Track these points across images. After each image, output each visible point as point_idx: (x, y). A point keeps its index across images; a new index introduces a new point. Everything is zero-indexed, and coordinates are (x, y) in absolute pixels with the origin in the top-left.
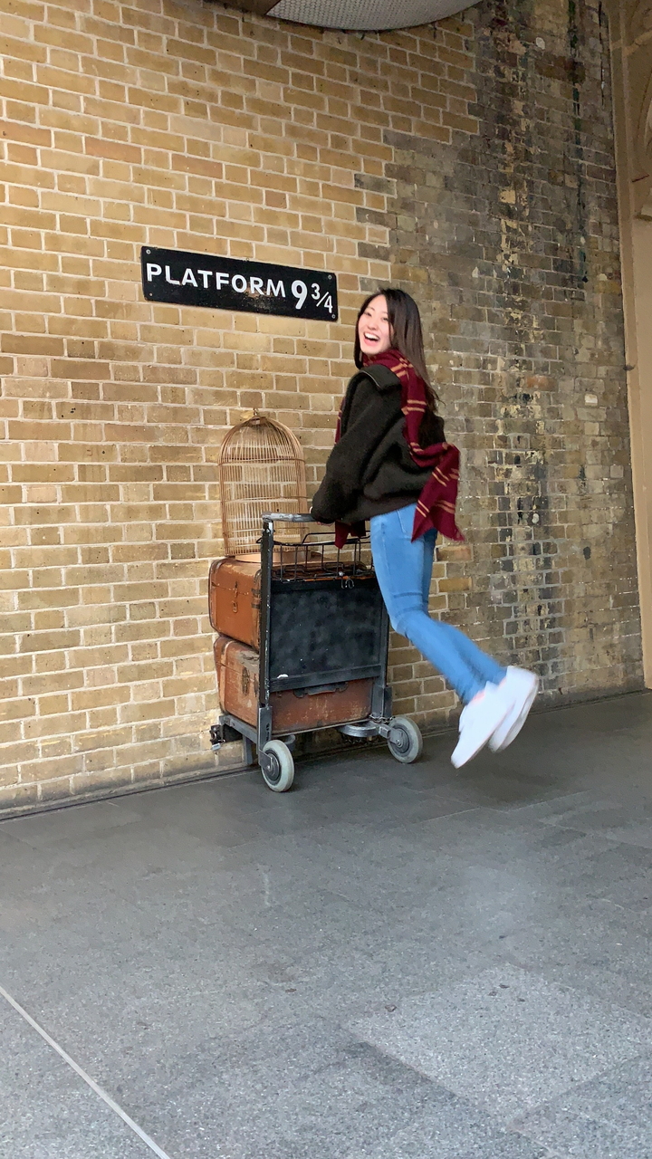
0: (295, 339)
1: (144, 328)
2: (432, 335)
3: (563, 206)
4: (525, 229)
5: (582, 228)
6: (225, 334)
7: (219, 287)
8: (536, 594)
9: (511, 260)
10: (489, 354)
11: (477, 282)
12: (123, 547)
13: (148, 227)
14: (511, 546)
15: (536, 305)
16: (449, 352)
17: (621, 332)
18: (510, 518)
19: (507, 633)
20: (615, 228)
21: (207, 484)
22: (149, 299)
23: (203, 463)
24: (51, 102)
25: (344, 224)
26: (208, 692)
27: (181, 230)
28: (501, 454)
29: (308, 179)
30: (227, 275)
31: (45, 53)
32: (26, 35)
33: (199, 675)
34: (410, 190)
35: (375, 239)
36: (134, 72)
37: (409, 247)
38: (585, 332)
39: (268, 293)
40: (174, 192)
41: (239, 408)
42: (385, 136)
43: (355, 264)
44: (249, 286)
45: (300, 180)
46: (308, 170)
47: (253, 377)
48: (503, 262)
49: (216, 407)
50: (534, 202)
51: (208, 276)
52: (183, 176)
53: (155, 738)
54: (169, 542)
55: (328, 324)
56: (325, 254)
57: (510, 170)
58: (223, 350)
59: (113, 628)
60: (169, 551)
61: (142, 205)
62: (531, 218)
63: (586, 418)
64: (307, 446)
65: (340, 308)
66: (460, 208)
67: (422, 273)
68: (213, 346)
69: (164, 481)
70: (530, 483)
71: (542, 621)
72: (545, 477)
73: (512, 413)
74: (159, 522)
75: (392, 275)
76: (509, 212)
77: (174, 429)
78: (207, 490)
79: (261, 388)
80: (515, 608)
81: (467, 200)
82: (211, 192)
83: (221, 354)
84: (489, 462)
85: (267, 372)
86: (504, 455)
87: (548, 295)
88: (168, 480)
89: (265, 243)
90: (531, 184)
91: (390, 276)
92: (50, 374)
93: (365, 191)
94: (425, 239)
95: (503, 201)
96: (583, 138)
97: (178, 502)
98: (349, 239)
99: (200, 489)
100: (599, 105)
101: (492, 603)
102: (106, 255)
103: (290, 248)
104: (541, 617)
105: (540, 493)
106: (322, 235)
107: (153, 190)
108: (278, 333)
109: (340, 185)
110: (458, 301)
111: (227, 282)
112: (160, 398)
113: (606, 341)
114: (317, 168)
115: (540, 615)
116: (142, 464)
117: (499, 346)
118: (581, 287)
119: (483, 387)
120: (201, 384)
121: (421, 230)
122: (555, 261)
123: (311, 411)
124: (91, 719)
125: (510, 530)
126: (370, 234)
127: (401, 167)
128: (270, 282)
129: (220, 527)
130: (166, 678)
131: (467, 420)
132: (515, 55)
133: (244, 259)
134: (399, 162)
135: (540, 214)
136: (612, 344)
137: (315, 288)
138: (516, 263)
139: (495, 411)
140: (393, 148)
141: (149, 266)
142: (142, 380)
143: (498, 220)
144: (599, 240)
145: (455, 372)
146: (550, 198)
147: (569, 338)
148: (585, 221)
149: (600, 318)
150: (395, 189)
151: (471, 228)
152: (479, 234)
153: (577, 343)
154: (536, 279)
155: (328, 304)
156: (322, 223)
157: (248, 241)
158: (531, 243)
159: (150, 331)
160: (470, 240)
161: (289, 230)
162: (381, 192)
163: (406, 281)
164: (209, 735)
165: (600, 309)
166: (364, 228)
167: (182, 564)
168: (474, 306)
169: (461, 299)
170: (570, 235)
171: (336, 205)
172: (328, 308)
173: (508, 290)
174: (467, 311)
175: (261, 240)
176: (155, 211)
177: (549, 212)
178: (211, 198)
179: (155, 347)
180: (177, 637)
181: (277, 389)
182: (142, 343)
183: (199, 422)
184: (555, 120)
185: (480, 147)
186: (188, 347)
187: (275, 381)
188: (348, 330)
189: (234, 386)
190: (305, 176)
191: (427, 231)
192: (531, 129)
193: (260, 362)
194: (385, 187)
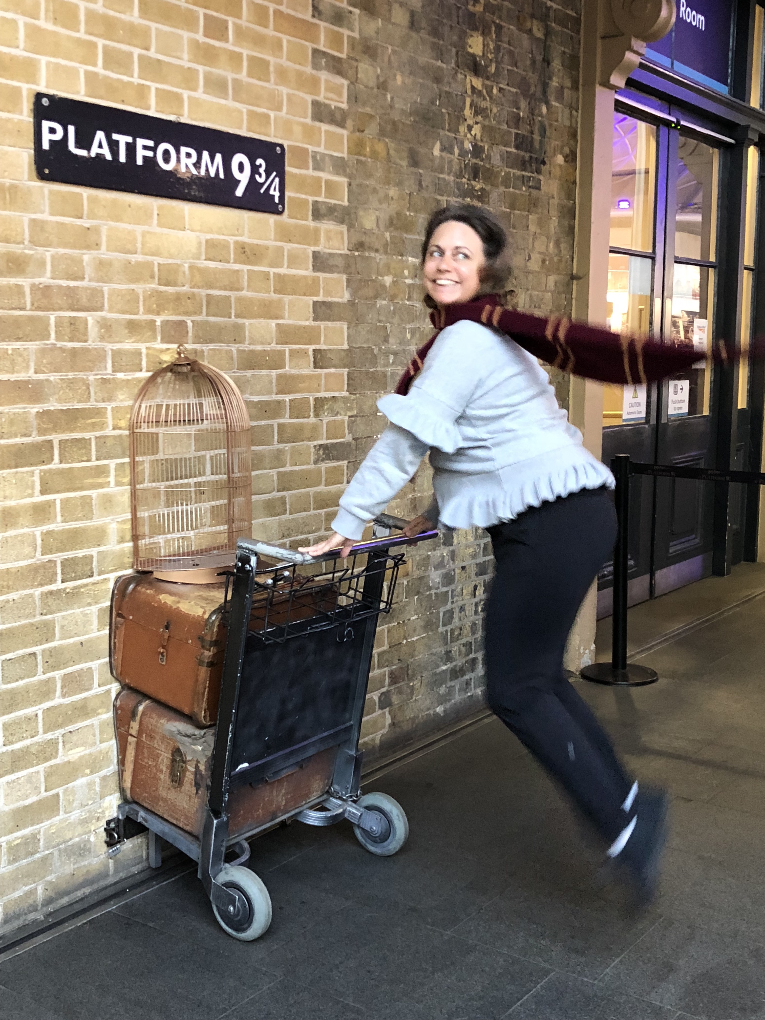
0: (231, 240)
1: (33, 222)
2: (387, 235)
3: (528, 62)
4: (490, 93)
5: (545, 92)
6: (144, 234)
7: (140, 162)
8: (473, 570)
11: (437, 162)
13: (43, 60)
16: (404, 258)
17: (571, 230)
19: (444, 625)
20: (575, 94)
21: (112, 463)
22: (42, 177)
23: (109, 432)
25: (297, 71)
26: (104, 772)
27: (90, 68)
33: (93, 750)
34: (373, 27)
35: (331, 95)
37: (368, 110)
38: (538, 231)
39: (203, 172)
40: (82, 6)
41: (158, 345)
43: (309, 134)
44: (178, 160)
45: (248, 3)
47: (178, 298)
48: (465, 136)
49: (128, 345)
50: (501, 54)
51: (127, 144)
53: (32, 854)
54: (59, 557)
55: (271, 219)
56: (272, 114)
58: (139, 258)
60: (59, 571)
61: (36, 22)
62: (497, 76)
65: (287, 194)
66: (425, 57)
67: (380, 147)
68: (127, 252)
69: (55, 465)
71: (476, 605)
74: (46, 528)
75: (348, 148)
76: (475, 67)
77: (71, 383)
78: (113, 472)
79: (187, 314)
80: (453, 591)
81: (434, 47)
82: (132, 9)
83: (138, 264)
85: (195, 290)
87: (506, 182)
88: (61, 462)
89: (200, 94)
90: (499, 28)
91: (346, 151)
93: (322, 24)
94: (386, 100)
95: (470, 50)
97: (73, 494)
98: (301, 94)
99: (102, 471)
101: (430, 588)
103: (230, 103)
104: (476, 600)
106: (270, 85)
108: (211, 231)
109: (292, 13)
110: (417, 188)
111: (150, 154)
112: (53, 335)
113: (557, 243)
115: (475, 597)
116: (25, 440)
118: (539, 172)
120: (111, 310)
122: (516, 136)
123: (245, 347)
126: (326, 90)
128: (206, 155)
129: (128, 526)
130: (49, 764)
133: (172, 118)
135: (506, 72)
136: (563, 246)
137: (260, 166)
138: (478, 137)
141: (46, 125)
142: (29, 306)
143: (463, 77)
144: (560, 110)
145: (409, 286)
146: (517, 51)
147: (524, 239)
148: (548, 84)
149: (554, 212)
150: (356, 24)
151: (435, 86)
152: (443, 95)
153: (531, 245)
154: (496, 160)
155: (275, 190)
156: (272, 69)
157: (179, 91)
158: (495, 110)
159: (42, 229)
160: (433, 103)
161: (230, 76)
162: (340, 26)
163: (363, 159)
164: (104, 835)
165: (555, 202)
166: (320, 79)
167: (75, 588)
168: (432, 195)
169: (420, 185)
170: (533, 102)
171: (288, 41)
172: (273, 196)
173: (469, 175)
174: (425, 200)
175: (195, 89)
176: (55, 33)
177: (515, 69)
178: (132, 19)
179: (48, 254)
180: (66, 699)
181: (207, 315)
182: (30, 249)
183: (106, 369)
186: (94, 253)
187: (204, 303)
188: (295, 227)
189: (152, 312)
191: (389, 89)
193: (188, 275)
194: (346, 21)
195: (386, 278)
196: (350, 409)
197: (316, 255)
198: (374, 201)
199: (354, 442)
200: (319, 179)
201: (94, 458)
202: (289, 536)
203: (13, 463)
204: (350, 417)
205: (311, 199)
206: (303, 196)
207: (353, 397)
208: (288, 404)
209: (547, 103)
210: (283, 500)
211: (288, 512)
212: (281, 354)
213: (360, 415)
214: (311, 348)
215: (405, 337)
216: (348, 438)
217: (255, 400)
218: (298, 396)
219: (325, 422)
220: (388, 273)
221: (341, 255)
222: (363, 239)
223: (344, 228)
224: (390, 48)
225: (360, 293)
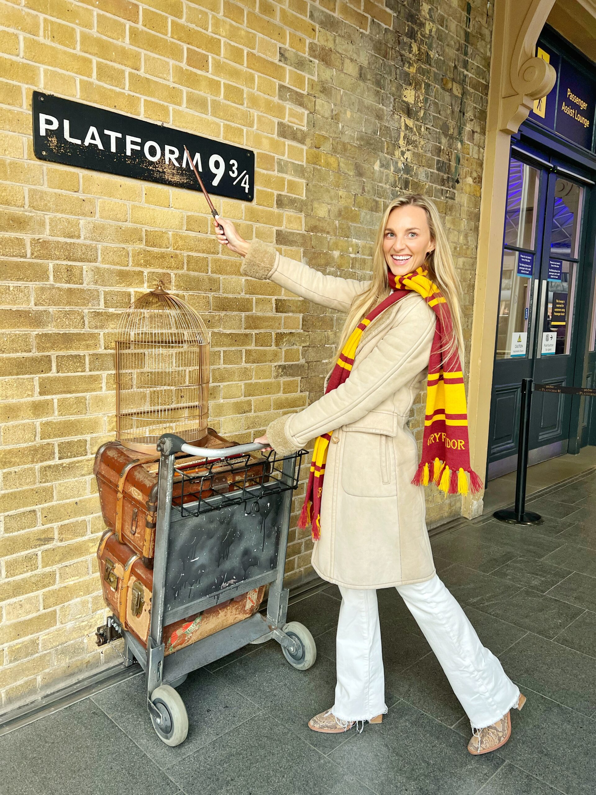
1: (33, 192)
2: (337, 222)
3: (449, 112)
4: (419, 129)
5: (460, 133)
6: (133, 207)
7: (129, 153)
9: (405, 157)
11: (377, 175)
13: (42, 67)
16: (349, 239)
17: (477, 229)
20: (483, 138)
21: (104, 374)
22: (40, 157)
23: (101, 351)
25: (266, 100)
27: (85, 78)
34: (328, 74)
35: (293, 120)
37: (324, 133)
38: (452, 227)
39: (184, 165)
40: (78, 30)
41: (146, 290)
42: (311, 12)
43: (275, 145)
44: (163, 154)
45: (226, 44)
46: (233, 34)
47: (163, 256)
48: (399, 158)
49: (119, 288)
50: (428, 104)
51: (117, 138)
52: (91, 12)
53: (32, 654)
54: (56, 441)
55: (243, 204)
56: (245, 129)
57: (413, 70)
58: (129, 225)
60: (57, 451)
61: (35, 38)
62: (424, 118)
64: (216, 330)
65: (256, 188)
66: (370, 100)
67: (332, 160)
68: (118, 220)
69: (53, 373)
74: (44, 420)
75: (307, 158)
76: (409, 112)
77: (67, 314)
78: (104, 381)
79: (170, 268)
81: (377, 94)
82: (124, 38)
83: (128, 229)
85: (178, 252)
88: (58, 372)
89: (184, 108)
90: (428, 86)
91: (305, 161)
93: (288, 68)
94: (338, 127)
95: (404, 99)
96: (470, 51)
97: (69, 396)
98: (269, 117)
99: (95, 379)
100: (484, 22)
103: (210, 118)
106: (244, 108)
107: (52, 22)
108: (192, 210)
109: (263, 56)
110: (361, 191)
111: (138, 148)
112: (51, 278)
113: (466, 236)
114: (243, 33)
116: (26, 355)
118: (454, 187)
120: (103, 261)
121: (335, 118)
122: (438, 161)
123: (221, 294)
126: (291, 115)
127: (323, 49)
128: (186, 153)
130: (47, 589)
133: (159, 124)
134: (323, 43)
135: (432, 117)
136: (469, 239)
137: (233, 165)
138: (409, 160)
140: (317, 27)
141: (43, 117)
142: (29, 255)
143: (399, 117)
144: (471, 147)
145: (353, 259)
146: (440, 103)
148: (463, 128)
149: (464, 216)
150: (316, 70)
151: (377, 121)
152: (383, 128)
154: (422, 177)
155: (245, 183)
156: (245, 96)
157: (166, 104)
158: (422, 143)
159: (41, 198)
160: (375, 133)
161: (210, 98)
162: (302, 70)
163: (318, 167)
164: (96, 637)
165: (465, 208)
166: (284, 108)
167: (70, 464)
168: (373, 197)
169: (363, 189)
170: (451, 140)
171: (258, 76)
172: (245, 188)
173: (401, 185)
174: (367, 201)
175: (179, 104)
176: (53, 48)
177: (439, 115)
178: (124, 45)
179: (48, 217)
180: (63, 543)
181: (188, 270)
182: (31, 212)
183: (99, 305)
184: (452, 29)
185: (391, 42)
186: (89, 219)
187: (185, 261)
188: (263, 211)
189: (140, 265)
190: (230, 39)
191: (341, 120)
192: (433, 33)
193: (172, 240)
194: (307, 67)
195: (334, 252)
196: (304, 341)
197: (279, 233)
198: (326, 198)
199: (306, 364)
200: (283, 179)
201: (87, 370)
202: (253, 427)
203: (15, 371)
204: (303, 347)
205: (276, 193)
206: (270, 190)
207: (306, 333)
208: (254, 337)
209: (462, 141)
210: (249, 403)
211: (253, 411)
212: (249, 301)
213: (312, 346)
214: (274, 298)
216: (302, 361)
217: (227, 332)
218: (262, 331)
219: (284, 350)
220: (337, 248)
221: (299, 234)
222: (317, 224)
223: (303, 215)
224: (342, 91)
225: (314, 261)
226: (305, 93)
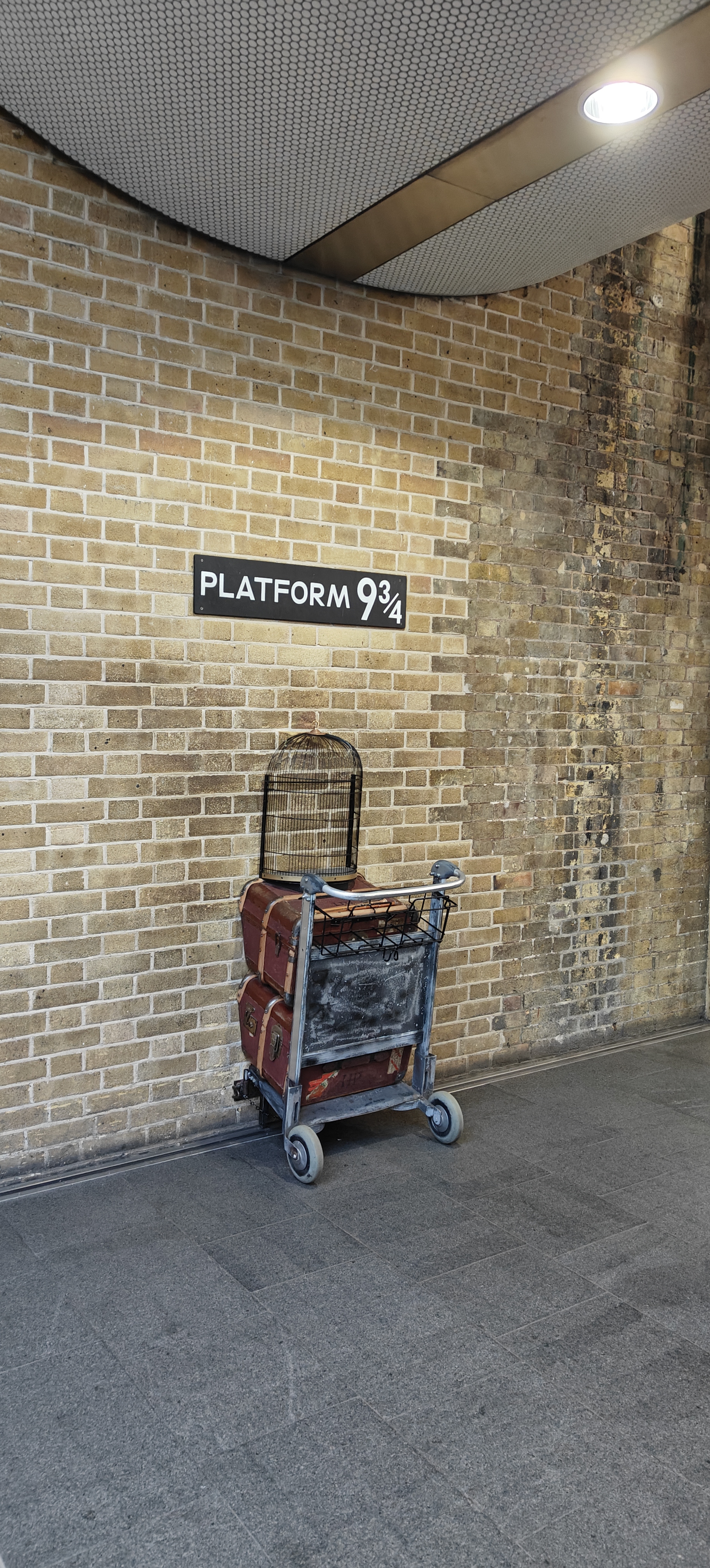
0: (357, 650)
1: (191, 645)
2: (508, 640)
3: (666, 488)
4: (621, 518)
5: (684, 513)
6: (280, 650)
7: (277, 597)
8: (599, 921)
10: (569, 659)
11: (561, 580)
12: (152, 890)
13: (202, 531)
14: (576, 870)
15: (625, 602)
16: (526, 659)
18: (577, 839)
19: (563, 966)
21: (247, 816)
22: (198, 613)
23: (246, 793)
24: (104, 391)
25: (422, 519)
26: (233, 1044)
27: (240, 534)
28: (573, 769)
29: (384, 469)
30: (287, 583)
31: (100, 336)
32: (81, 315)
33: (225, 1026)
34: (498, 477)
35: (454, 534)
36: (199, 352)
37: (491, 543)
38: (677, 630)
39: (330, 602)
40: (235, 491)
41: (290, 730)
42: (474, 416)
43: (431, 565)
44: (310, 594)
45: (377, 472)
46: (386, 459)
47: (308, 695)
48: (594, 555)
49: (264, 730)
50: (634, 485)
51: (266, 584)
52: (246, 472)
53: (173, 1096)
54: (202, 882)
55: (393, 634)
56: (397, 554)
57: (610, 450)
58: (276, 667)
59: (135, 979)
60: (202, 892)
61: (198, 506)
62: (629, 502)
63: (668, 726)
65: (408, 614)
66: (551, 495)
67: (501, 570)
68: (266, 663)
69: (202, 815)
70: (602, 800)
71: (601, 951)
72: (618, 793)
73: (588, 723)
74: (192, 860)
75: (470, 574)
76: (606, 499)
77: (216, 757)
78: (249, 823)
79: (315, 706)
80: (574, 938)
81: (560, 485)
82: (276, 489)
83: (274, 671)
84: (560, 779)
85: (323, 689)
86: (576, 770)
87: (639, 591)
88: (206, 814)
89: (331, 544)
90: (632, 463)
91: (467, 576)
92: (84, 702)
93: (447, 480)
94: (509, 533)
95: (600, 485)
96: (694, 409)
97: (215, 837)
98: (425, 536)
99: (240, 821)
101: (550, 933)
102: (154, 565)
103: (358, 549)
104: (602, 947)
105: (612, 810)
106: (396, 532)
107: (213, 489)
108: (338, 645)
109: (420, 475)
110: (540, 601)
111: (286, 591)
112: (203, 723)
114: (396, 456)
116: (179, 797)
117: (581, 649)
118: (676, 579)
119: (559, 695)
120: (250, 704)
121: (506, 523)
122: (651, 551)
123: (367, 731)
124: (106, 1077)
125: (576, 853)
126: (450, 530)
127: (490, 452)
128: (333, 589)
129: (257, 862)
130: (189, 1032)
131: (539, 733)
132: (628, 315)
133: (307, 564)
134: (490, 445)
135: (640, 499)
136: (704, 642)
137: (385, 589)
138: (608, 555)
139: (570, 721)
140: (482, 429)
141: (204, 575)
142: (185, 703)
143: (592, 507)
144: (702, 525)
145: (532, 681)
146: (652, 480)
147: (659, 637)
148: (688, 504)
149: (695, 613)
150: (480, 476)
151: (561, 517)
152: (570, 524)
153: (667, 642)
154: (628, 573)
155: (397, 609)
156: (397, 520)
157: (314, 543)
158: (627, 531)
159: (198, 650)
160: (559, 531)
161: (359, 529)
162: (464, 480)
163: (484, 581)
164: (233, 1091)
165: (696, 604)
166: (443, 523)
167: (215, 905)
168: (557, 606)
169: (544, 598)
170: (670, 521)
171: (413, 497)
173: (597, 587)
174: (550, 611)
175: (327, 541)
176: (212, 512)
177: (650, 496)
178: (275, 495)
179: (203, 666)
180: (205, 985)
181: (334, 707)
182: (188, 663)
183: (245, 747)
184: (667, 390)
185: (580, 425)
186: (239, 665)
187: (331, 699)
188: (416, 638)
189: (285, 706)
190: (382, 465)
191: (513, 523)
192: (638, 401)
193: (317, 678)
194: (470, 475)
195: (505, 674)
196: (467, 780)
197: (435, 659)
198: (495, 614)
199: (470, 807)
200: (441, 600)
201: (233, 811)
203: (170, 813)
204: (466, 786)
205: (432, 616)
206: (424, 614)
207: (470, 770)
208: (405, 775)
209: (687, 521)
210: (398, 850)
212: (400, 736)
213: (476, 785)
214: (429, 731)
215: (525, 721)
216: (464, 803)
218: (416, 769)
219: (440, 790)
220: (508, 670)
221: (461, 658)
222: (483, 645)
223: (464, 637)
224: (514, 492)
225: (479, 687)
226: (468, 503)
